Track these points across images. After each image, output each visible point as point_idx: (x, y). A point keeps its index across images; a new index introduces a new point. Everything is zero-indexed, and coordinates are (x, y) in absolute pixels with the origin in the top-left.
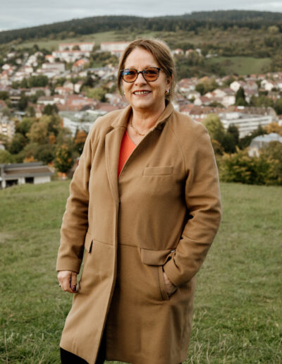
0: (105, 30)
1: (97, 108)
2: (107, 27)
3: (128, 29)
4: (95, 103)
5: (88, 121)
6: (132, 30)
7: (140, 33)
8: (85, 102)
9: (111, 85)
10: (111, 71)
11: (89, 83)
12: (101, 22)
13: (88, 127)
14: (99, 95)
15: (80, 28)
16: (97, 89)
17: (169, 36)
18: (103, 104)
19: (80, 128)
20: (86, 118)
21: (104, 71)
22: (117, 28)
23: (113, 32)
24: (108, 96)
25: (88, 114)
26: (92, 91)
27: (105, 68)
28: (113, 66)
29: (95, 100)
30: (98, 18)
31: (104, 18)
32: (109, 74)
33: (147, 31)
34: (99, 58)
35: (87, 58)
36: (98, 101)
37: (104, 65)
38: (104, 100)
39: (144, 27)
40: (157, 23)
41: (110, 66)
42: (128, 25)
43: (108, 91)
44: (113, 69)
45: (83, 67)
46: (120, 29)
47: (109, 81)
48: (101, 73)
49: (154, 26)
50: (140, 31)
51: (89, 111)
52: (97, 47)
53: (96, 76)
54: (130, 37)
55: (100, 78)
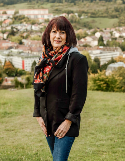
0: (21, 2)
1: (17, 47)
3: (35, 2)
4: (16, 45)
5: (12, 55)
6: (37, 2)
7: (42, 4)
8: (10, 44)
9: (25, 35)
10: (25, 26)
11: (13, 33)
13: (12, 59)
14: (18, 40)
15: (6, 1)
16: (17, 37)
17: (59, 6)
18: (20, 45)
19: (7, 60)
20: (11, 54)
21: (21, 26)
22: (28, 1)
23: (26, 3)
24: (24, 41)
25: (12, 51)
26: (14, 38)
27: (22, 24)
28: (27, 23)
29: (16, 43)
32: (24, 28)
33: (46, 3)
34: (18, 19)
35: (11, 18)
36: (18, 44)
37: (21, 23)
38: (21, 43)
41: (24, 23)
43: (23, 37)
44: (26, 25)
45: (8, 24)
46: (30, 1)
47: (24, 32)
48: (19, 27)
50: (42, 3)
51: (12, 50)
52: (16, 13)
53: (17, 29)
54: (36, 7)
55: (18, 30)
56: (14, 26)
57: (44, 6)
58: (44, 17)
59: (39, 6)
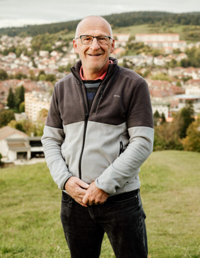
0: (139, 24)
2: (142, 21)
3: (160, 23)
6: (163, 24)
7: (170, 27)
10: (144, 58)
12: (137, 16)
15: (118, 21)
17: (196, 29)
21: (138, 58)
22: (150, 22)
23: (146, 25)
27: (139, 56)
28: (146, 54)
30: (134, 13)
31: (139, 13)
32: (142, 61)
33: (177, 25)
34: (134, 47)
35: (124, 47)
37: (138, 54)
39: (174, 21)
40: (185, 18)
41: (143, 54)
42: (160, 19)
44: (146, 57)
45: (119, 55)
46: (153, 22)
47: (142, 68)
48: (135, 60)
49: (183, 21)
50: (171, 24)
52: (132, 38)
53: (131, 63)
54: (162, 30)
55: (134, 65)
56: (127, 58)
57: (173, 29)
58: (172, 45)
59: (165, 29)
